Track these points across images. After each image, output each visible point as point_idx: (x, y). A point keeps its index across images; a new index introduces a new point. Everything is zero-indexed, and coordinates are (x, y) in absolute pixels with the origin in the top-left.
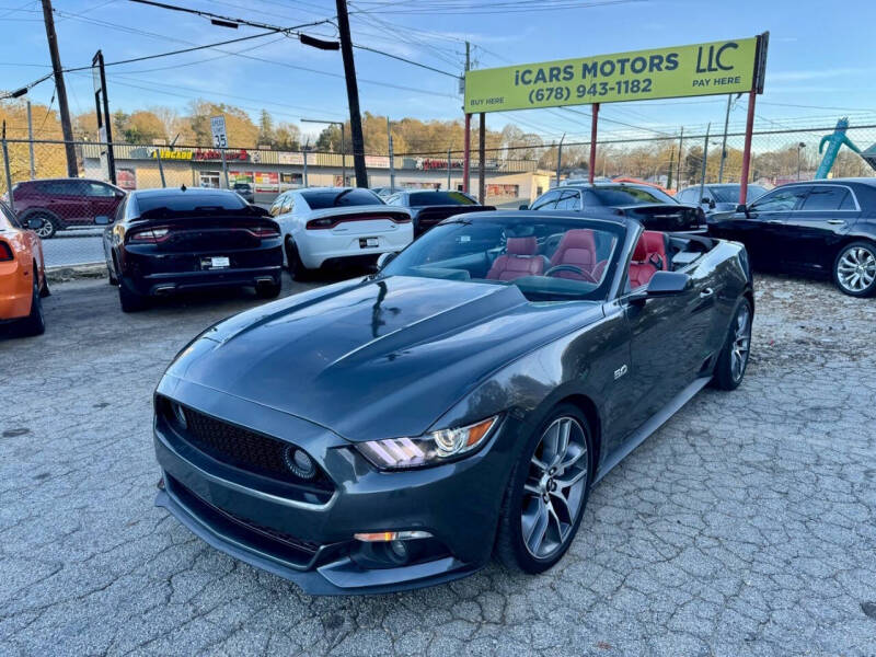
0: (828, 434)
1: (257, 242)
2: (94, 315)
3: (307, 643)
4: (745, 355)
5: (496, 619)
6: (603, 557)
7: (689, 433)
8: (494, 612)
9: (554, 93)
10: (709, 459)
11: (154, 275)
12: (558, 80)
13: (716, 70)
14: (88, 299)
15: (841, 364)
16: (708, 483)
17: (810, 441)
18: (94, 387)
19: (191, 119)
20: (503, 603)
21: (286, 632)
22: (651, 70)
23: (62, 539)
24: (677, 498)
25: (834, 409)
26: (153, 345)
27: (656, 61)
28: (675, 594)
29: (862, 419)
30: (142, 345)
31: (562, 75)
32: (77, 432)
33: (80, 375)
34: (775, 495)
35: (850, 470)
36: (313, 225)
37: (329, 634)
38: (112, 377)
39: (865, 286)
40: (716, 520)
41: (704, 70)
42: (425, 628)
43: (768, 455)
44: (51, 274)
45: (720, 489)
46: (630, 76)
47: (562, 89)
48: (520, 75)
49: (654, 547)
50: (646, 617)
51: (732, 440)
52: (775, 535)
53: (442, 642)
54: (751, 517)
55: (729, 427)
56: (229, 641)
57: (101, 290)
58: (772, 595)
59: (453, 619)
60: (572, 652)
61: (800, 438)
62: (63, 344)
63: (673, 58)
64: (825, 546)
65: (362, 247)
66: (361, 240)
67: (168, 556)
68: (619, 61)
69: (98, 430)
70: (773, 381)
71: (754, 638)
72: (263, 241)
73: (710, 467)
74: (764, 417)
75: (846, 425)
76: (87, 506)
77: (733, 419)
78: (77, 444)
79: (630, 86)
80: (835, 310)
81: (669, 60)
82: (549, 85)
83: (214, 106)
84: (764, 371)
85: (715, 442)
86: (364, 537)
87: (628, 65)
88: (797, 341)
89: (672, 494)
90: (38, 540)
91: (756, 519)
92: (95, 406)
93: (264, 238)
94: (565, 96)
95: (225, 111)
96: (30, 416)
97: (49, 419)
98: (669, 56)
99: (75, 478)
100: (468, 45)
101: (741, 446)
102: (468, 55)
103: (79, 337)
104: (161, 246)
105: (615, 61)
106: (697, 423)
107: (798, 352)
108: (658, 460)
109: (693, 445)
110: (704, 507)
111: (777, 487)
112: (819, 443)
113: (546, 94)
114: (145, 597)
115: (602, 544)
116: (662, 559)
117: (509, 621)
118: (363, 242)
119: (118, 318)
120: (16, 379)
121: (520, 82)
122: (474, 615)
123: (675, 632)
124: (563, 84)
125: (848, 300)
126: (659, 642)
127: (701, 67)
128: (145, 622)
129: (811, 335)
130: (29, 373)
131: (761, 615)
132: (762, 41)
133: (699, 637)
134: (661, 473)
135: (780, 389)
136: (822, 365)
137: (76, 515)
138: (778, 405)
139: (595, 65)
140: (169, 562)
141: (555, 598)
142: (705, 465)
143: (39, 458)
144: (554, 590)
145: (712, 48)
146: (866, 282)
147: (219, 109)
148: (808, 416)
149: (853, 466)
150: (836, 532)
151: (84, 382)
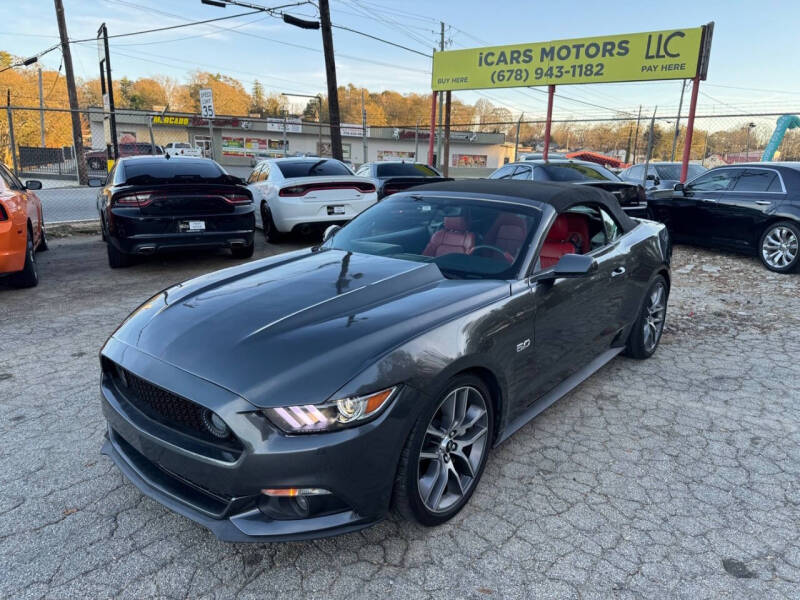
0: (726, 402)
1: (231, 208)
2: (83, 270)
3: (227, 577)
4: (659, 326)
5: (396, 562)
6: (501, 509)
7: (601, 397)
8: (395, 556)
9: (514, 74)
10: (613, 422)
11: (137, 236)
12: (518, 62)
13: (663, 56)
14: (80, 254)
15: (751, 337)
16: (609, 445)
17: (708, 408)
18: (75, 337)
19: (190, 87)
20: (405, 547)
21: (209, 567)
22: (604, 55)
23: (27, 476)
24: (577, 457)
25: (736, 379)
26: (132, 300)
27: (609, 47)
28: (558, 545)
29: (760, 390)
30: (123, 299)
31: (522, 58)
32: (54, 378)
33: (63, 325)
34: (666, 458)
35: (740, 436)
36: (285, 192)
37: (248, 570)
38: (92, 328)
39: (787, 263)
40: (608, 478)
41: (652, 57)
42: (331, 568)
43: (667, 420)
44: (50, 230)
45: (618, 451)
46: (584, 60)
47: (521, 71)
48: (484, 56)
49: (549, 502)
50: (529, 565)
51: (637, 405)
52: (659, 494)
53: (345, 580)
54: (640, 477)
55: (638, 393)
56: (159, 573)
57: (95, 246)
58: (645, 549)
59: (359, 560)
60: (457, 594)
61: (699, 405)
62: (52, 296)
63: (624, 45)
64: (701, 506)
65: (329, 214)
66: (329, 207)
67: (118, 495)
68: (574, 46)
69: (72, 377)
70: (686, 350)
71: (621, 588)
72: (236, 207)
73: (612, 429)
74: (670, 384)
75: (744, 395)
76: (52, 447)
77: (642, 386)
78: (52, 390)
79: (584, 70)
80: (757, 285)
81: (620, 47)
82: (510, 67)
83: (211, 76)
84: (679, 341)
85: (621, 406)
86: (270, 493)
87: (582, 50)
88: (715, 314)
89: (573, 453)
90: (6, 477)
91: (645, 479)
92: (74, 355)
93: (238, 204)
94: (524, 78)
95: (222, 80)
96: (14, 362)
97: (31, 366)
98: (621, 43)
99: (47, 420)
100: (443, 25)
101: (644, 411)
102: (442, 34)
103: (68, 290)
104: (144, 210)
105: (571, 47)
106: (608, 388)
107: (714, 324)
108: (567, 421)
109: (601, 409)
110: (600, 467)
111: (669, 450)
112: (716, 410)
113: (507, 75)
114: (92, 531)
115: (503, 496)
116: (554, 512)
117: (407, 564)
118: (331, 209)
119: (105, 273)
120: (7, 327)
121: (483, 63)
122: (377, 558)
123: (551, 579)
124: (523, 66)
125: (771, 276)
126: (536, 588)
127: (650, 54)
128: (88, 553)
129: (729, 309)
130: (19, 322)
131: (631, 567)
132: (707, 31)
133: (572, 584)
134: (567, 433)
135: (690, 358)
136: (734, 337)
137: (43, 455)
138: (686, 373)
139: (552, 49)
140: (117, 500)
141: (451, 544)
142: (608, 427)
143: (18, 401)
144: (452, 537)
145: (660, 37)
146: (788, 260)
147: (215, 79)
148: (711, 385)
149: (742, 433)
150: (714, 494)
151: (67, 332)
